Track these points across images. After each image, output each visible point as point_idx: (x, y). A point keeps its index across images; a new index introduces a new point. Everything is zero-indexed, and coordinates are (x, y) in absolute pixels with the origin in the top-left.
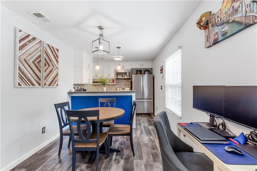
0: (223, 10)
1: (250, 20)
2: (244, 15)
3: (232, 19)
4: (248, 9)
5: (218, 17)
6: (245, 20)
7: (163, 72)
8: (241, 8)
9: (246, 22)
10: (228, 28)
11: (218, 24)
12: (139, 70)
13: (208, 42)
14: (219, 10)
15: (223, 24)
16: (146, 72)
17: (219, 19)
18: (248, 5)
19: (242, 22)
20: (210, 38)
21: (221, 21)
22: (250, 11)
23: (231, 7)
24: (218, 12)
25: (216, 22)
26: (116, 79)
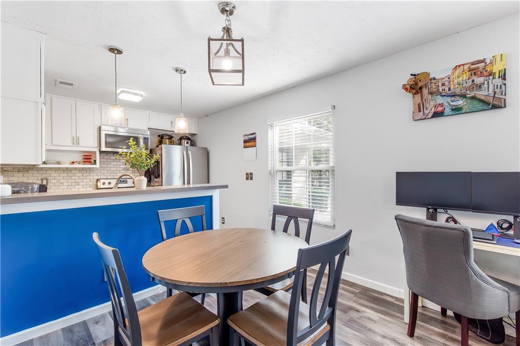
0: (454, 79)
1: (501, 103)
2: (493, 95)
3: (470, 94)
4: (498, 90)
5: (443, 85)
6: (493, 101)
7: (256, 145)
8: (486, 85)
9: (494, 103)
10: (463, 103)
11: (443, 94)
12: (167, 135)
13: (422, 113)
14: (446, 77)
15: (454, 96)
16: (184, 142)
17: (447, 89)
18: (497, 85)
19: (489, 103)
20: (425, 109)
21: (450, 92)
22: (501, 93)
23: (469, 79)
24: (443, 78)
25: (438, 90)
26: (101, 152)
